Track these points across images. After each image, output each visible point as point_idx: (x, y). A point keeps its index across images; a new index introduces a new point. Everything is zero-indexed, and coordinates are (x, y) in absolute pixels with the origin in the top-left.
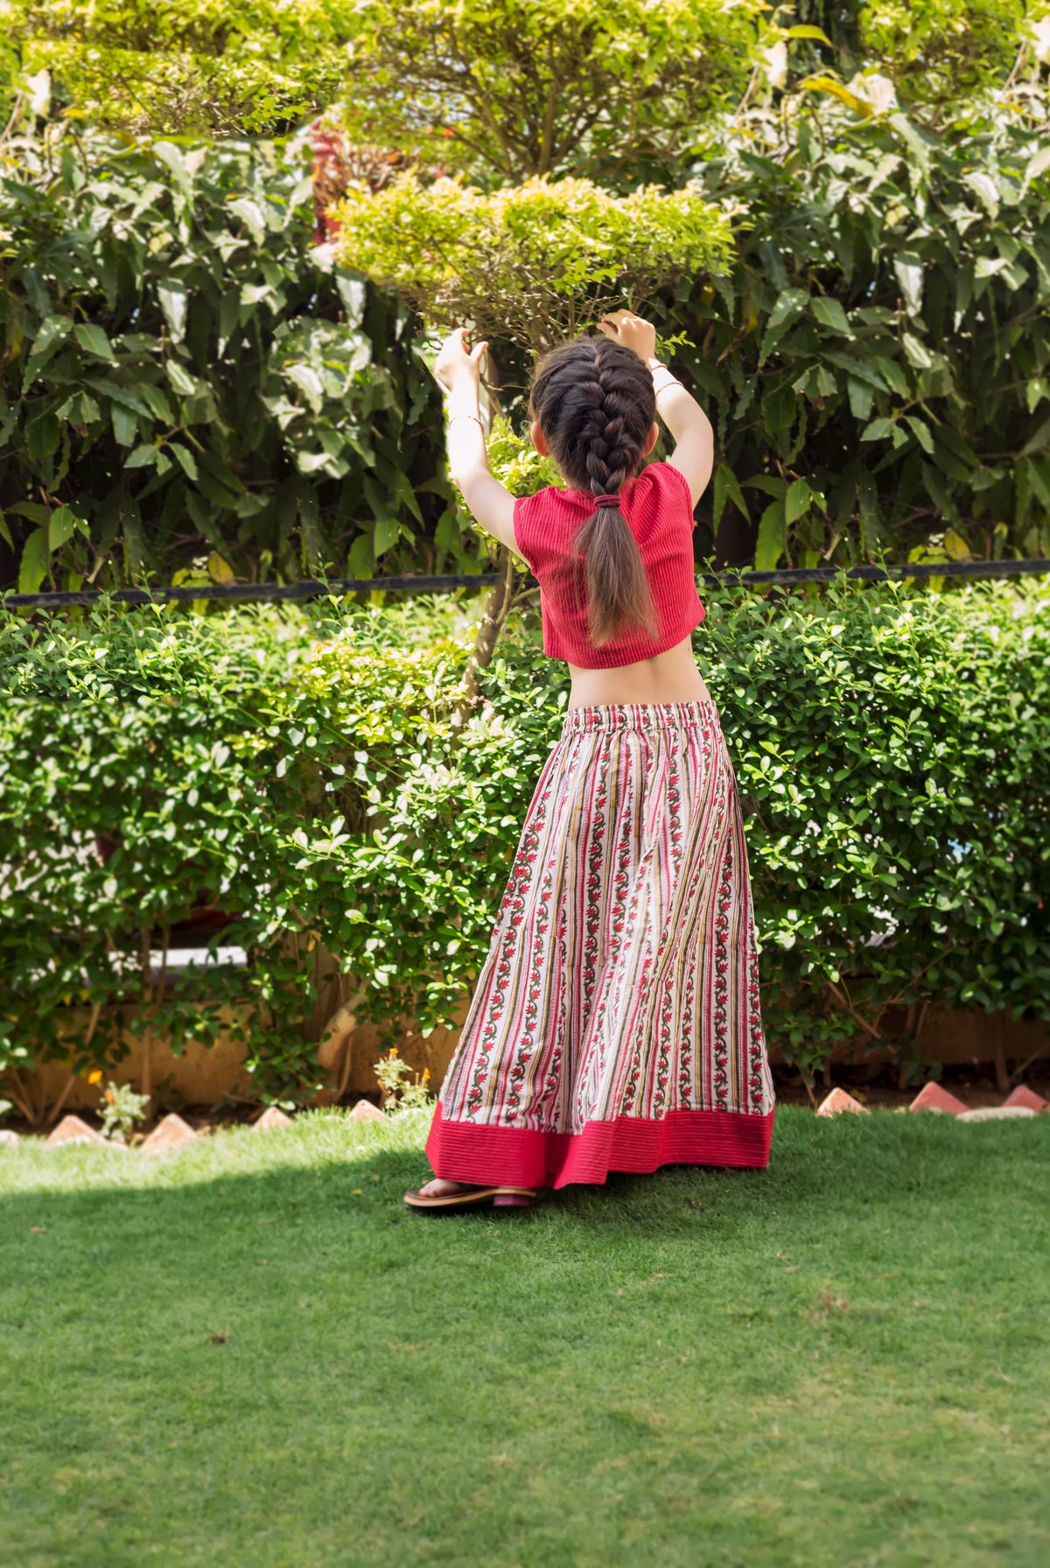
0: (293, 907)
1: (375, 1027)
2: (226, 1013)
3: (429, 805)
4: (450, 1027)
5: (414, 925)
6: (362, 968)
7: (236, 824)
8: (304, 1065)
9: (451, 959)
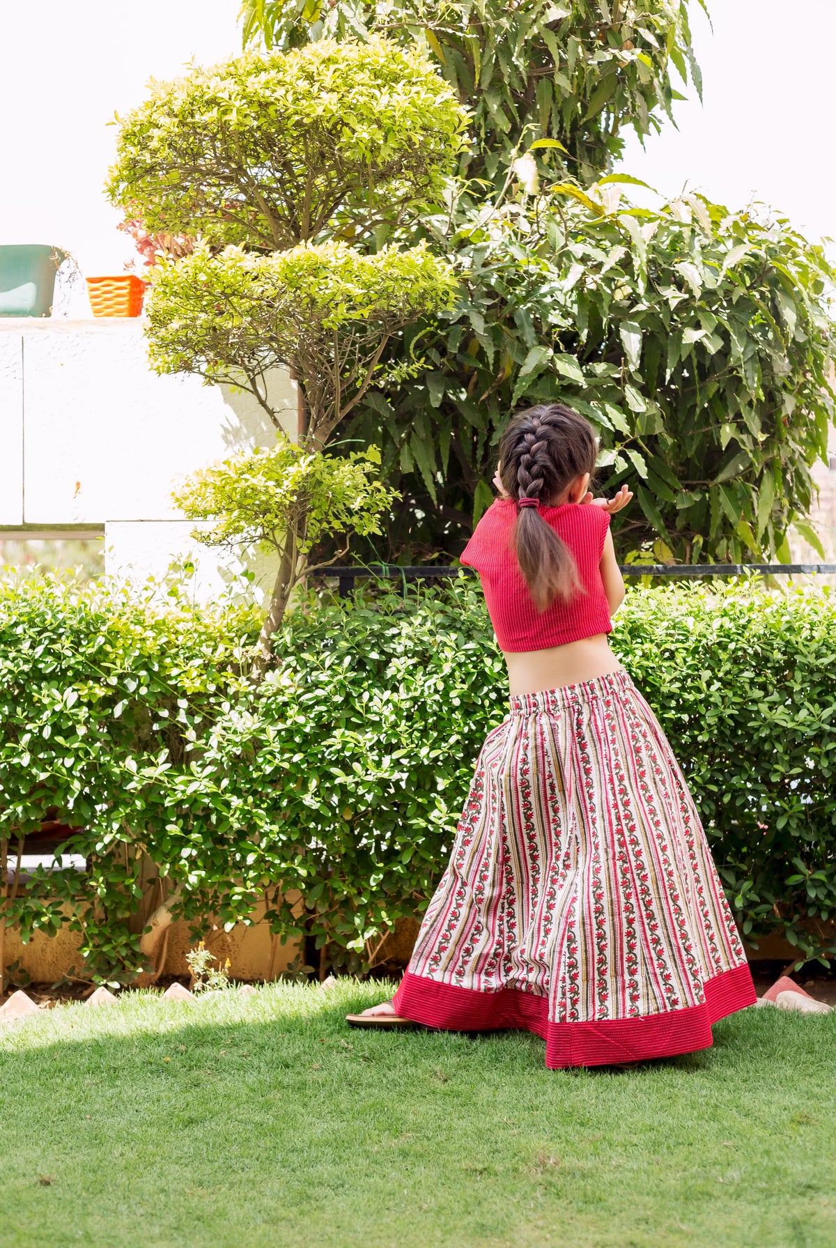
0: (125, 824)
1: (188, 923)
2: (67, 908)
3: (236, 744)
4: (247, 922)
5: (221, 840)
6: (178, 874)
7: (81, 754)
8: (129, 952)
9: (250, 868)
